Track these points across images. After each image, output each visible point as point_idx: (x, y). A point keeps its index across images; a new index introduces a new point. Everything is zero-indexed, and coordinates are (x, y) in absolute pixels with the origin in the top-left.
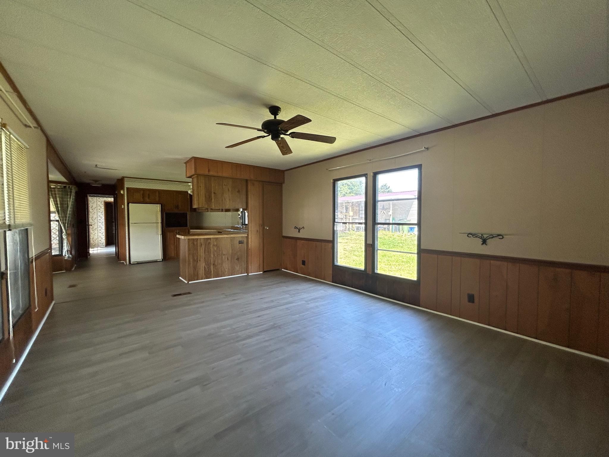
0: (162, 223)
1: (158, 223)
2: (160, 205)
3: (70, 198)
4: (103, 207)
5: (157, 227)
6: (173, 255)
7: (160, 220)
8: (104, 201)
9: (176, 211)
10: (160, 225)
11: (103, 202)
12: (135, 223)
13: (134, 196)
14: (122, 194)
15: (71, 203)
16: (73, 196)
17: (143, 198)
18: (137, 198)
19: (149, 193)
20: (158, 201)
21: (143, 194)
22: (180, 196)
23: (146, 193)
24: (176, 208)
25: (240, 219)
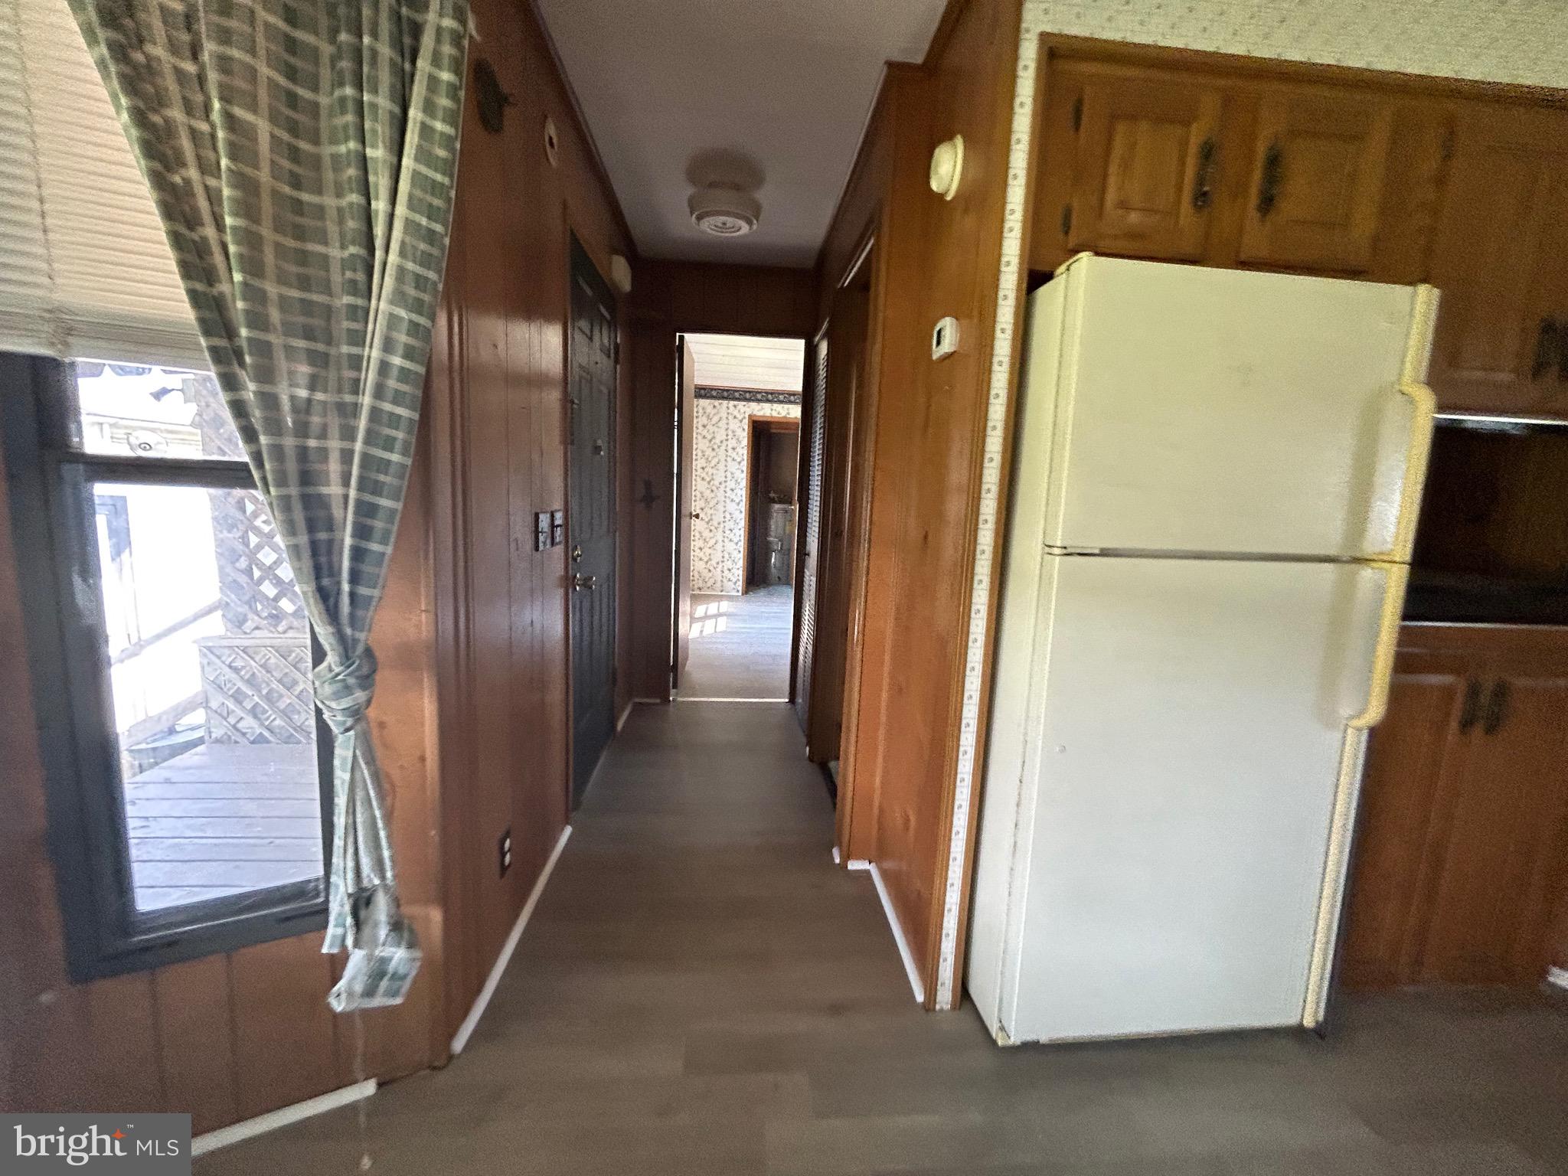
1: (1369, 562)
3: (399, 123)
4: (745, 442)
7: (1390, 536)
8: (750, 416)
11: (746, 421)
12: (1104, 553)
13: (1112, 181)
14: (940, 197)
15: (401, 210)
16: (429, 108)
17: (1202, 201)
18: (1137, 199)
19: (1289, 132)
20: (1365, 261)
21: (1208, 151)
23: (1252, 138)
24: (1540, 369)
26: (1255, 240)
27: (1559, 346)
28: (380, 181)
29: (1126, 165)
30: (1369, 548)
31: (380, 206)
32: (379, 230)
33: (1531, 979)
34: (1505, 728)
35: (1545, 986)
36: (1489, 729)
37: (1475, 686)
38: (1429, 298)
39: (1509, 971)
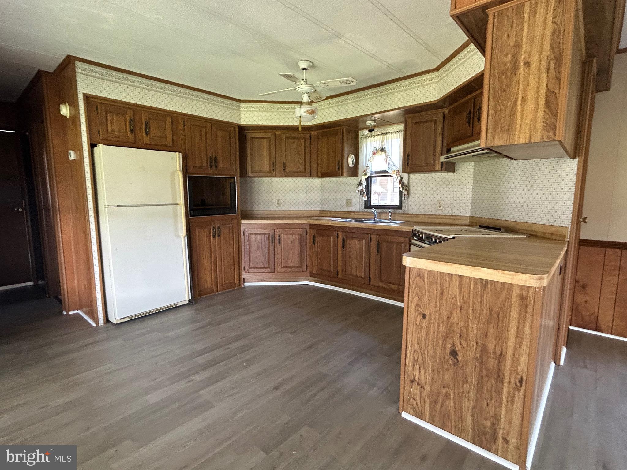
0: (185, 204)
1: (178, 204)
2: (181, 154)
6: (209, 285)
9: (212, 173)
10: (181, 210)
12: (118, 206)
13: (109, 125)
14: (66, 117)
17: (132, 131)
18: (116, 130)
19: (149, 119)
20: (171, 145)
21: (131, 121)
22: (219, 133)
23: (141, 118)
24: (211, 166)
25: (362, 193)
26: (146, 140)
27: (214, 162)
29: (112, 122)
30: (178, 202)
33: (240, 285)
34: (222, 236)
35: (243, 286)
36: (219, 236)
37: (214, 228)
38: (179, 155)
39: (235, 284)
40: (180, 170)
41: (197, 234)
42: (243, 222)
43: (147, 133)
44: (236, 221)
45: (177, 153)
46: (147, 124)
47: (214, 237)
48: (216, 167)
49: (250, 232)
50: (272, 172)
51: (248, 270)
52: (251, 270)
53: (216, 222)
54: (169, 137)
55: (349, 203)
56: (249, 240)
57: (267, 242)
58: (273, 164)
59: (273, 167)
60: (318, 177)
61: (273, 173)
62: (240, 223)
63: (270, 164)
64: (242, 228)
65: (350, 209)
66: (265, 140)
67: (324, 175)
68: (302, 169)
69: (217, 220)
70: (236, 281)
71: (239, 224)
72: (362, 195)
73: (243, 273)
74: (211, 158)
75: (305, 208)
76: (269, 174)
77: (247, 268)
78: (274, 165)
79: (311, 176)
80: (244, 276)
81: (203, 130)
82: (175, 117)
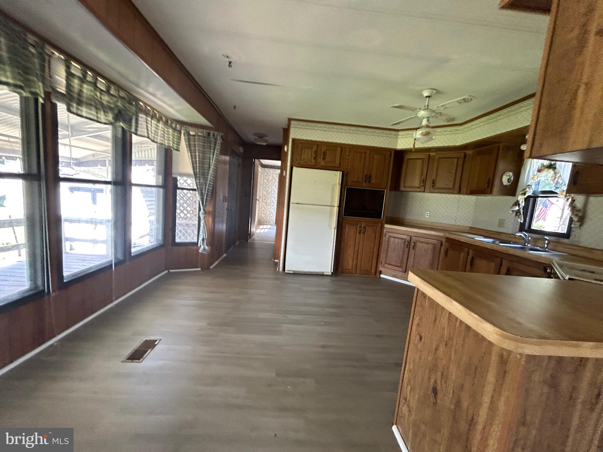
0: (340, 207)
1: (334, 206)
2: (341, 172)
3: (214, 152)
5: (331, 214)
6: (350, 267)
7: (336, 203)
9: (365, 186)
10: (336, 210)
12: (297, 203)
13: (303, 155)
14: (286, 152)
15: (213, 162)
16: (217, 151)
17: (315, 158)
18: (306, 158)
19: (326, 150)
20: (338, 166)
21: (315, 152)
22: (376, 156)
23: (321, 150)
24: (365, 181)
25: (518, 214)
26: (322, 163)
27: (368, 178)
28: (211, 159)
29: (304, 153)
31: (211, 161)
32: (211, 164)
33: (375, 274)
34: (366, 233)
35: (378, 277)
36: (364, 233)
37: (360, 227)
38: (340, 173)
39: (371, 273)
40: (339, 184)
41: (347, 229)
42: (386, 226)
43: (324, 159)
44: (380, 224)
45: (339, 172)
46: (325, 153)
47: (360, 233)
48: (370, 182)
49: (390, 235)
50: (422, 187)
51: (384, 265)
52: (386, 265)
53: (363, 222)
54: (337, 162)
55: (501, 223)
56: (388, 241)
57: (402, 246)
58: (423, 180)
59: (423, 183)
60: (467, 194)
61: (422, 189)
62: (384, 227)
63: (420, 180)
64: (385, 231)
65: (501, 230)
66: (419, 161)
67: (473, 193)
68: (451, 186)
69: (364, 222)
70: (373, 271)
71: (382, 227)
72: (517, 217)
73: (380, 266)
74: (366, 176)
75: (454, 223)
76: (419, 190)
77: (383, 263)
78: (424, 182)
79: (459, 192)
80: (381, 268)
81: (363, 155)
82: (343, 147)
